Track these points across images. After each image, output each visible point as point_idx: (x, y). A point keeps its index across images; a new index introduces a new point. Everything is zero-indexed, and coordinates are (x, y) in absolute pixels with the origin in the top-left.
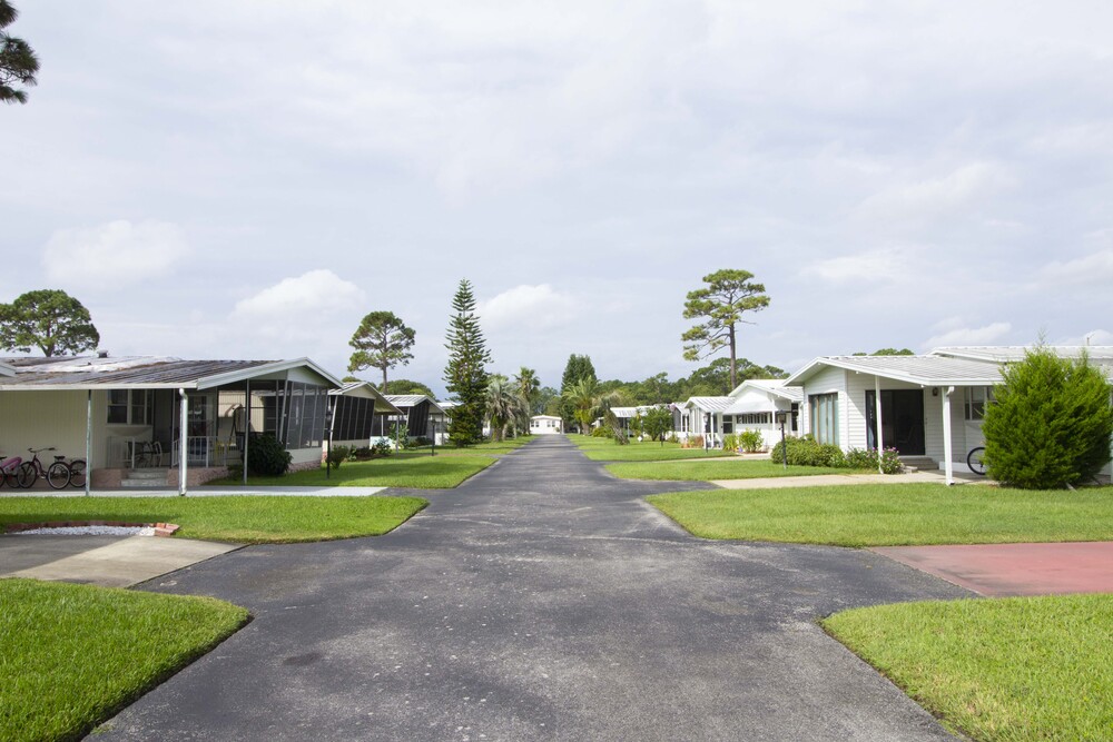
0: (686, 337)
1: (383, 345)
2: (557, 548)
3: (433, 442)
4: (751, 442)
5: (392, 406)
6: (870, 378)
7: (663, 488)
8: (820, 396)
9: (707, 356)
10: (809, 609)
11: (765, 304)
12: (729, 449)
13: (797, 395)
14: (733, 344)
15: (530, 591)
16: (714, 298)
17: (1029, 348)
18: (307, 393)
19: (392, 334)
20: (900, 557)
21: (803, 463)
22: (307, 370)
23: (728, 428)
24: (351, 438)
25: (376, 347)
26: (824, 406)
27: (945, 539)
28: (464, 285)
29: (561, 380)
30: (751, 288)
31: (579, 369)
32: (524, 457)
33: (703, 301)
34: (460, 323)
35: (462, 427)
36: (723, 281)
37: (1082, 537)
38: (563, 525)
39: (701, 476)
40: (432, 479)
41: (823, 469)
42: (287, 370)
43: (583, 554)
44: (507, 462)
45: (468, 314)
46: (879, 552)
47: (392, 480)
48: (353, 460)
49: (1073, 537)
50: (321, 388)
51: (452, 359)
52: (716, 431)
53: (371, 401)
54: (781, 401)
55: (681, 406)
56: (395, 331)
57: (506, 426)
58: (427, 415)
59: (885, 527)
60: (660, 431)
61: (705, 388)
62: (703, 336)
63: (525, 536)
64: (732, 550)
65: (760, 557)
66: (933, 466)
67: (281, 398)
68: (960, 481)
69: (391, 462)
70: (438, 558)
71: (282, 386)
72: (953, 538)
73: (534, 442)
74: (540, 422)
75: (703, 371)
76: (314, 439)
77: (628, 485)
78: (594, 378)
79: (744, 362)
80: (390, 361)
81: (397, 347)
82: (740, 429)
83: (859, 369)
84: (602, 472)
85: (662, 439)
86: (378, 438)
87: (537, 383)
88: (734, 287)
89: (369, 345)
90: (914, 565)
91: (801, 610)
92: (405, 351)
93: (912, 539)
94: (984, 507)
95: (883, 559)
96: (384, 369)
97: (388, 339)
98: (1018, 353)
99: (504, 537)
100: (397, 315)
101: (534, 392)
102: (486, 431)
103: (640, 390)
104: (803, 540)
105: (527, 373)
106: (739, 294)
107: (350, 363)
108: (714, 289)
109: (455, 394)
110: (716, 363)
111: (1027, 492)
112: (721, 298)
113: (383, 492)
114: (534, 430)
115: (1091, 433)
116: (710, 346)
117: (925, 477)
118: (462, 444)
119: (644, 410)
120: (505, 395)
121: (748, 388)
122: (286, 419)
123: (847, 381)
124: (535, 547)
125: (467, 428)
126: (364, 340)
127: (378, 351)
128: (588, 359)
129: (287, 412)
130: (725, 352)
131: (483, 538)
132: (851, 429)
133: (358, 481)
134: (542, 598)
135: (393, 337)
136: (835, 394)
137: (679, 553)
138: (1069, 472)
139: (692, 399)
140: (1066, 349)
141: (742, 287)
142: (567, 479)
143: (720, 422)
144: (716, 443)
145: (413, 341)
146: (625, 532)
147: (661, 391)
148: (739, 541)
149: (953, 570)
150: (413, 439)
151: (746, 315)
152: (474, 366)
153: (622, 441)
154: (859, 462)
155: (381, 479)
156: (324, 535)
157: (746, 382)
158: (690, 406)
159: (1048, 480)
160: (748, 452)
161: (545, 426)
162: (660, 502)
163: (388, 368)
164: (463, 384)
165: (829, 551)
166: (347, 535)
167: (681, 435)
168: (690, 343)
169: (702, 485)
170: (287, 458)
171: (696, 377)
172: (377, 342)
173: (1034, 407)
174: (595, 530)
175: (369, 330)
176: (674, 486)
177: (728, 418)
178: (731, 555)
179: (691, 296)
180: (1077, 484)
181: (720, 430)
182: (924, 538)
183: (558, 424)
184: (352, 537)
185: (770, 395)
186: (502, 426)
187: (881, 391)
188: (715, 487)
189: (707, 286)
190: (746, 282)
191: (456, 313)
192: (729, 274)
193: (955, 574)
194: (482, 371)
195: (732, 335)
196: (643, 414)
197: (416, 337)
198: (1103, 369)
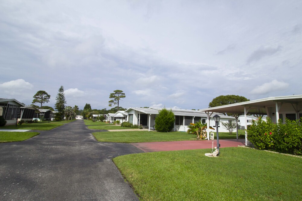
0: (109, 102)
1: (42, 98)
2: (65, 144)
3: (51, 120)
4: (118, 122)
5: (40, 112)
6: (138, 112)
7: (97, 131)
8: (130, 114)
9: (114, 106)
10: (112, 156)
11: (125, 97)
12: (114, 123)
13: (127, 114)
14: (118, 104)
15: (51, 154)
16: (115, 95)
17: (163, 108)
18: (14, 107)
19: (44, 96)
20: (135, 145)
21: (126, 127)
22: (14, 101)
23: (115, 120)
24: (27, 118)
25: (40, 98)
26: (131, 116)
27: (144, 141)
28: (62, 87)
29: (84, 108)
30: (123, 94)
31: (88, 107)
32: (71, 124)
33: (113, 95)
34: (60, 95)
35: (58, 117)
36: (117, 92)
37: (166, 141)
38: (69, 139)
39: (106, 129)
40: (44, 128)
41: (129, 128)
42: (8, 101)
43: (70, 145)
44: (66, 125)
45: (62, 93)
46: (132, 144)
47: (34, 128)
48: (27, 123)
49: (164, 141)
50: (18, 106)
51: (57, 102)
52: (113, 120)
53: (34, 110)
54: (124, 115)
55: (107, 115)
56: (45, 95)
57: (69, 117)
58: (50, 114)
59: (134, 139)
60: (102, 119)
61: (113, 112)
62: (113, 102)
63: (59, 141)
64: (103, 144)
65: (108, 145)
66: (148, 128)
67: (6, 108)
68: (151, 130)
69: (37, 124)
70: (33, 147)
71: (6, 105)
72: (145, 141)
73: (75, 121)
74: (78, 117)
75: (113, 109)
76: (15, 118)
77: (90, 130)
78: (91, 108)
79: (121, 107)
80: (43, 102)
81: (46, 99)
82: (117, 120)
83: (137, 110)
84: (86, 128)
85: (103, 121)
86: (35, 119)
87: (78, 109)
88: (119, 93)
89: (39, 98)
90: (136, 146)
91: (110, 156)
92: (47, 100)
93: (138, 141)
94: (153, 135)
95: (131, 145)
96: (41, 103)
97: (43, 97)
98: (161, 109)
99: (53, 142)
100: (46, 92)
101: (77, 110)
102: (65, 118)
103: (101, 111)
104: (118, 142)
105: (76, 107)
106: (120, 95)
107: (33, 101)
108: (116, 93)
109: (57, 110)
110: (116, 107)
111: (161, 133)
112: (117, 95)
113: (30, 131)
114: (77, 118)
115: (171, 123)
116: (114, 104)
117: (146, 130)
118: (57, 121)
119: (99, 115)
120: (69, 111)
121: (119, 112)
122: (6, 113)
123: (135, 112)
124: (59, 144)
125: (59, 117)
126: (37, 97)
127: (40, 99)
128: (90, 105)
129: (7, 111)
130: (117, 105)
131: (47, 142)
132: (135, 121)
133: (24, 128)
134: (53, 156)
135: (45, 96)
136: (133, 114)
137: (92, 145)
138: (167, 129)
139: (109, 114)
140: (168, 109)
141: (121, 93)
142: (77, 129)
143: (114, 118)
144: (112, 122)
145: (50, 98)
146: (82, 140)
147: (105, 112)
148: (106, 142)
149: (143, 147)
150: (45, 119)
151: (121, 99)
152: (62, 104)
153: (94, 121)
154: (136, 127)
155: (31, 128)
156: (4, 141)
157: (119, 111)
158: (108, 115)
159: (164, 131)
160: (118, 124)
161: (79, 118)
162: (95, 134)
163: (43, 103)
164: (59, 108)
165: (122, 144)
166: (11, 141)
167: (106, 120)
168: (110, 103)
169: (105, 130)
170: (6, 122)
171: (112, 109)
172: (40, 97)
173: (163, 118)
174: (76, 140)
175: (39, 94)
176: (99, 131)
177: (115, 118)
178: (103, 145)
179: (111, 94)
180: (169, 131)
181: (114, 120)
182: (140, 141)
183: (82, 117)
184: (13, 142)
185: (123, 114)
186: (68, 117)
187: (140, 114)
188: (108, 131)
189: (114, 93)
190: (122, 93)
191: (59, 92)
192: (119, 91)
193: (143, 148)
194: (64, 105)
195: (118, 102)
196: (100, 116)
197: (50, 97)
198: (173, 112)
